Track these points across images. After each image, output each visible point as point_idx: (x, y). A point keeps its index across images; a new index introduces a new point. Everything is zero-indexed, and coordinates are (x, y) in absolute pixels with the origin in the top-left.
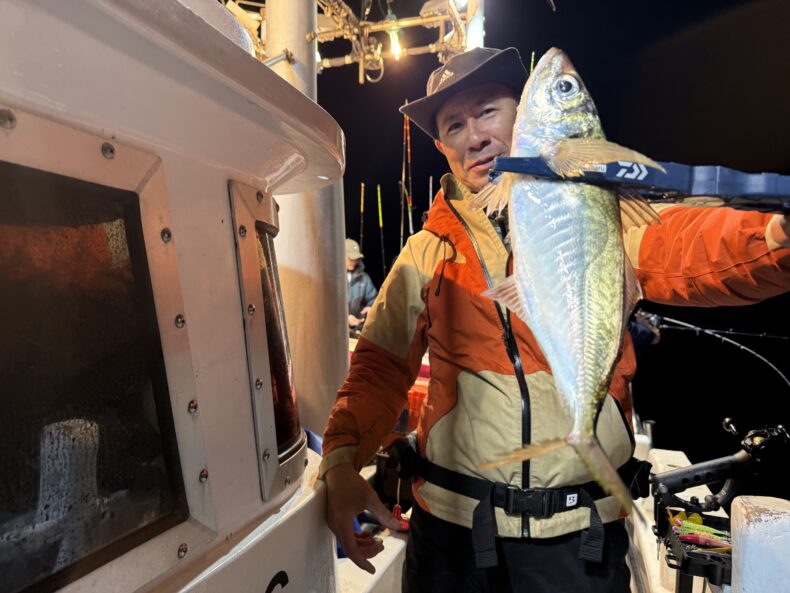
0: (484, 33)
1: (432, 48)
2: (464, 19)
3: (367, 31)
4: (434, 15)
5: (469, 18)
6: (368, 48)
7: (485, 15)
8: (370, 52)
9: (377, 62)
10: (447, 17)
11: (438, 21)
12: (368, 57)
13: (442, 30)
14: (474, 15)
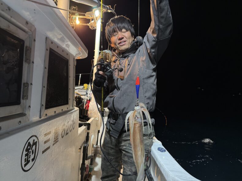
0: (101, 24)
1: (88, 24)
2: (96, 19)
3: (71, 17)
4: (89, 17)
5: (98, 19)
6: (72, 21)
9: (73, 25)
10: (93, 18)
11: (90, 18)
12: (71, 23)
13: (91, 20)
14: (99, 19)
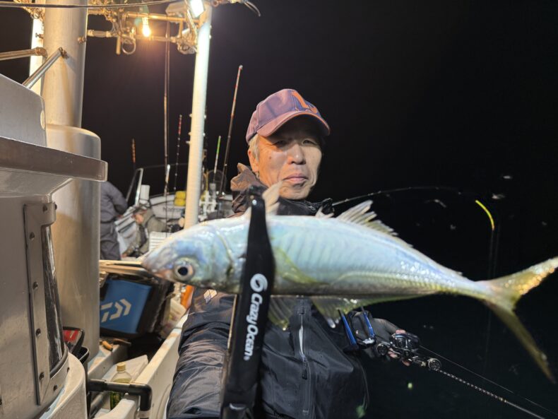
0: (210, 37)
1: (173, 40)
2: (196, 24)
3: (124, 16)
5: (201, 24)
6: (125, 29)
7: (212, 24)
8: (126, 32)
9: (131, 40)
10: (185, 20)
12: (124, 35)
13: (181, 27)
14: (204, 23)
